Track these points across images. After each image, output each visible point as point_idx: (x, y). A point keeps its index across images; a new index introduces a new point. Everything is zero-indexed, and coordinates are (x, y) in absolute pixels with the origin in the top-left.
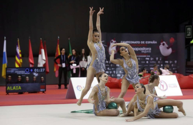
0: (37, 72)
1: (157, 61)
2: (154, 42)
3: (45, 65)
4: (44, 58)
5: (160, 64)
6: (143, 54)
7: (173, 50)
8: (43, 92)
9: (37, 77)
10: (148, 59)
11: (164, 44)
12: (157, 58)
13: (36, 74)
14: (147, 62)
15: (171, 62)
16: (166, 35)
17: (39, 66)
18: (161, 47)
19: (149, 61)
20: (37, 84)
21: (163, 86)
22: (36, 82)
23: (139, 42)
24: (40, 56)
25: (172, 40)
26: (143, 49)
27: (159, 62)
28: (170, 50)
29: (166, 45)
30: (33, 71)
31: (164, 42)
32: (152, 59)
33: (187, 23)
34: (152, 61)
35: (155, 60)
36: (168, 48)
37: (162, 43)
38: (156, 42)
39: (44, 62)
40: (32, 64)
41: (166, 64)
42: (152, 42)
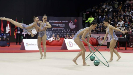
0: (5, 36)
1: (68, 31)
2: (66, 22)
3: (9, 32)
4: (9, 28)
5: (69, 33)
6: (61, 27)
7: (76, 26)
8: (8, 46)
9: (5, 38)
10: (63, 30)
11: (71, 23)
12: (68, 30)
13: (5, 37)
14: (63, 32)
15: (75, 32)
16: (72, 18)
17: (6, 33)
18: (70, 24)
19: (64, 31)
20: (5, 42)
21: (71, 44)
22: (5, 41)
23: (58, 21)
24: (7, 27)
25: (76, 21)
26: (60, 25)
27: (69, 32)
28: (74, 26)
29: (73, 23)
30: (3, 35)
31: (72, 22)
32: (65, 30)
33: (84, 12)
34: (65, 31)
35: (66, 31)
36: (73, 25)
37: (70, 22)
38: (67, 22)
39: (9, 31)
40: (2, 31)
41: (72, 33)
42: (65, 22)
